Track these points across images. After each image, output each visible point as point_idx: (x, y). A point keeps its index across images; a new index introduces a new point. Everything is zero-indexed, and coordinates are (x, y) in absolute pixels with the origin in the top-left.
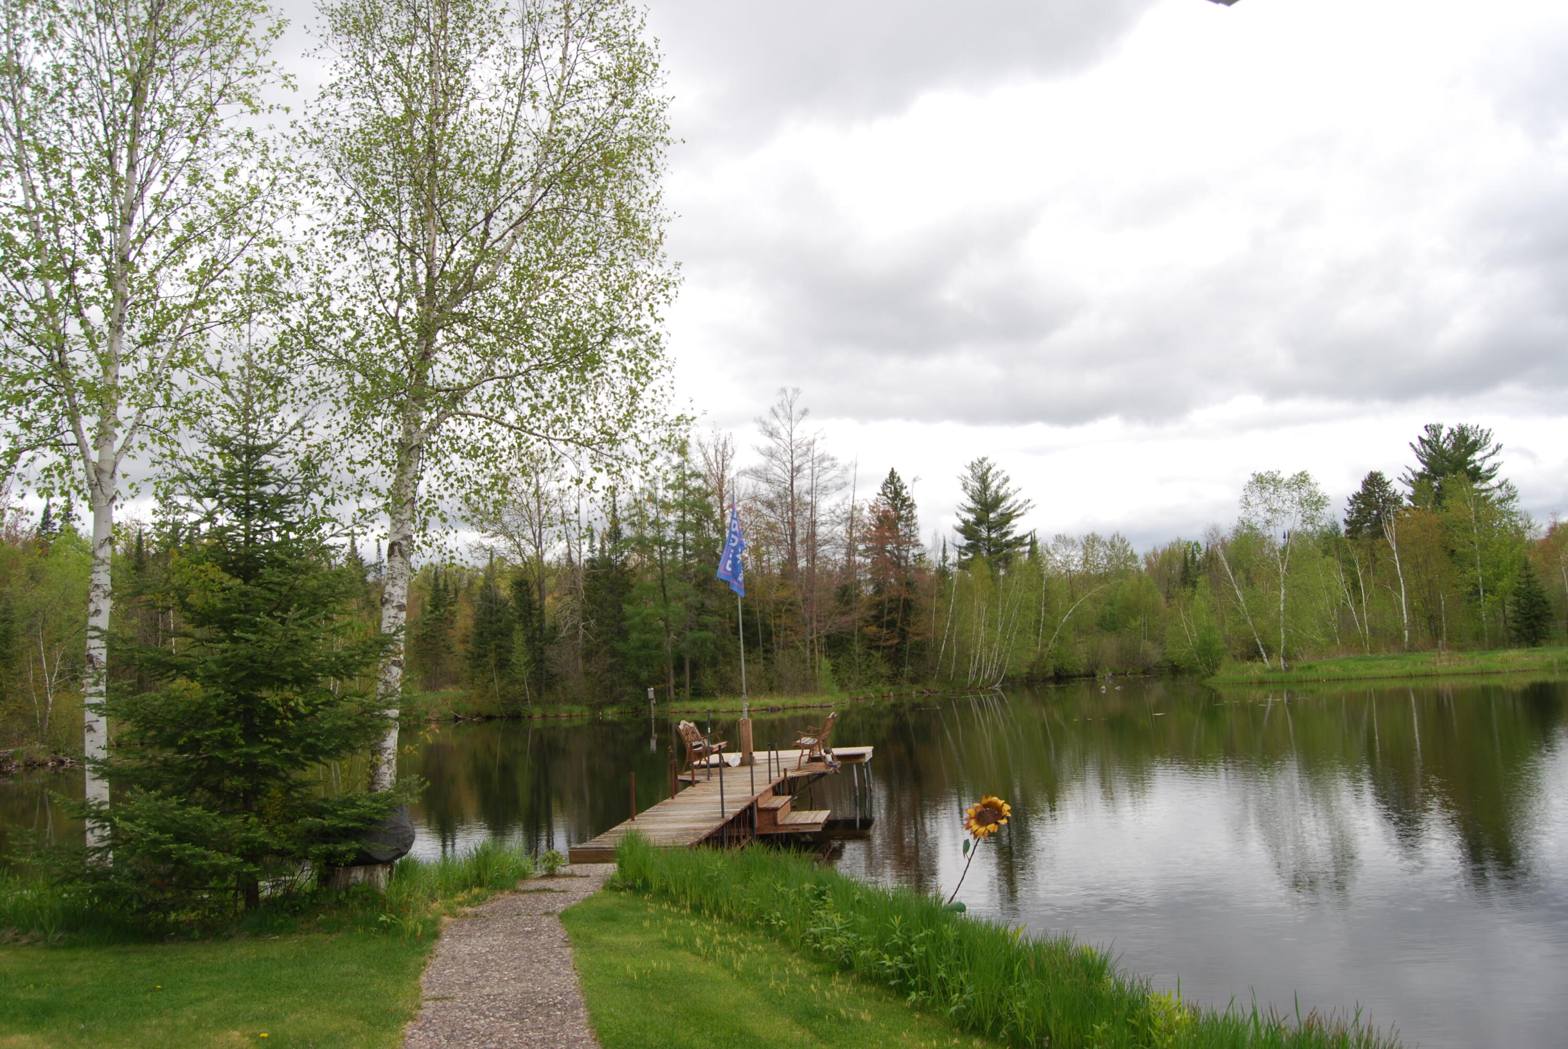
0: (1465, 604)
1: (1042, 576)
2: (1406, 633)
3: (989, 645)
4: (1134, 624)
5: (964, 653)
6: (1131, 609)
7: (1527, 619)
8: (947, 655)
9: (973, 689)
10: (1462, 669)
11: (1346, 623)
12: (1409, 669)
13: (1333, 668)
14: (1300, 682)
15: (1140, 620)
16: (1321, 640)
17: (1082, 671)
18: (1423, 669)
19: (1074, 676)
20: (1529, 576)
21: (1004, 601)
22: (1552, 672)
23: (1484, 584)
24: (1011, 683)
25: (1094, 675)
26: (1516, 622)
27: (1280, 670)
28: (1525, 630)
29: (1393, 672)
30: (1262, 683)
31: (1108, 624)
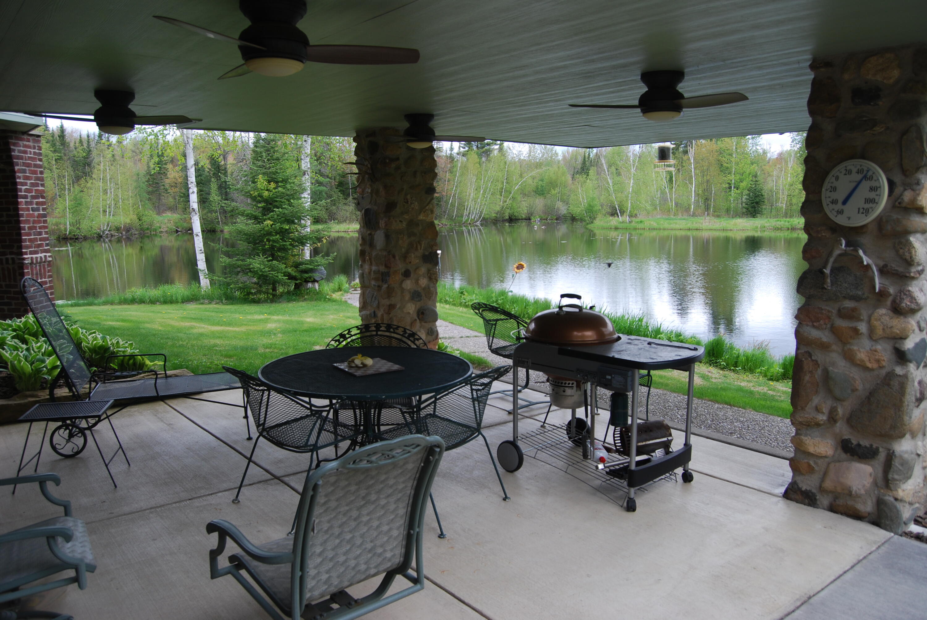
0: (723, 193)
1: (505, 163)
2: (692, 206)
3: (475, 200)
4: (553, 192)
5: (462, 205)
6: (553, 184)
7: (752, 203)
8: (453, 205)
9: (465, 224)
10: (714, 227)
11: (664, 200)
12: (689, 225)
13: (652, 223)
14: (635, 229)
15: (557, 190)
16: (649, 207)
17: (524, 217)
18: (695, 226)
19: (519, 219)
20: (756, 181)
21: (485, 177)
22: (757, 231)
23: (735, 184)
24: (485, 222)
25: (530, 219)
26: (746, 204)
27: (627, 223)
28: (750, 209)
29: (681, 227)
30: (616, 228)
31: (540, 192)
